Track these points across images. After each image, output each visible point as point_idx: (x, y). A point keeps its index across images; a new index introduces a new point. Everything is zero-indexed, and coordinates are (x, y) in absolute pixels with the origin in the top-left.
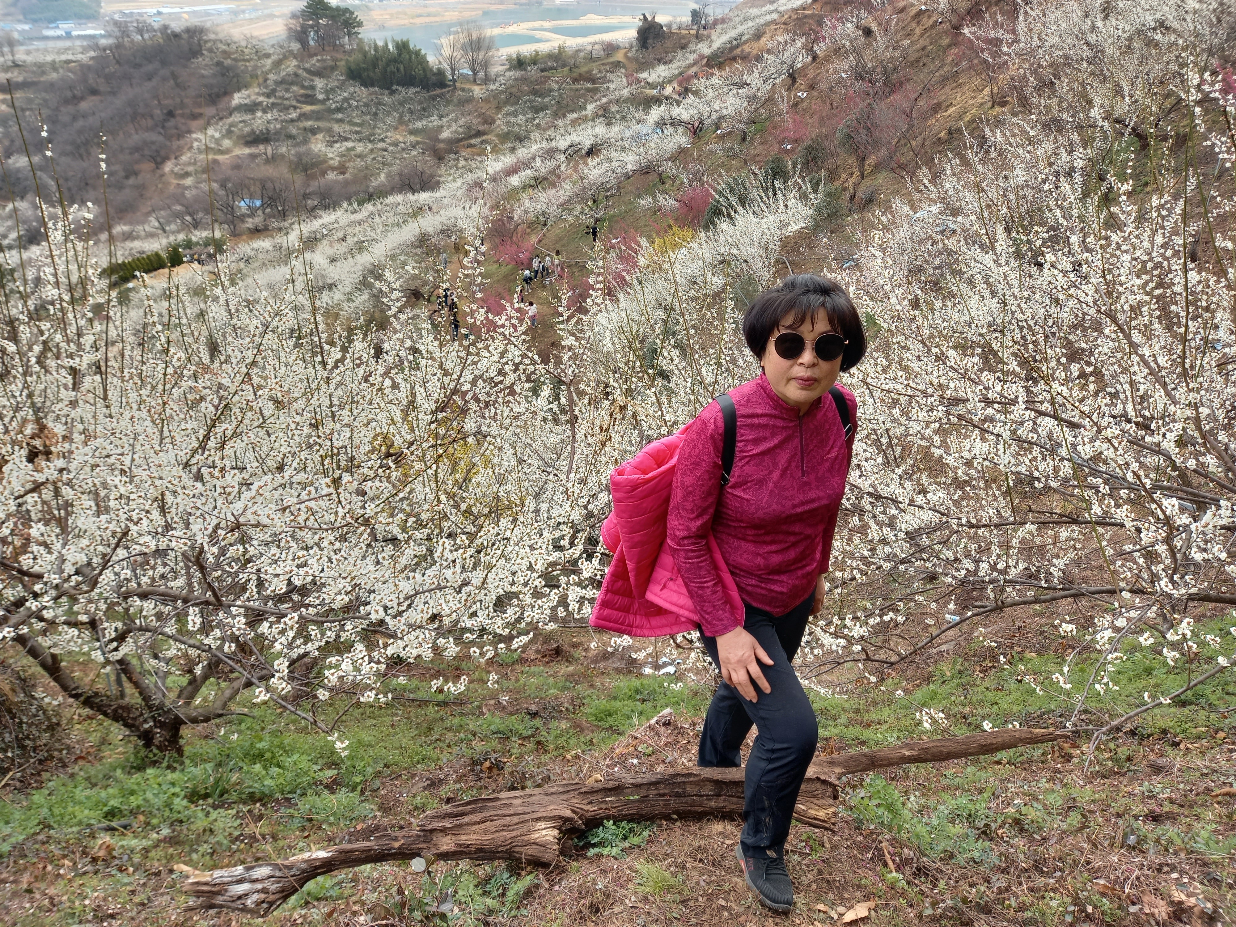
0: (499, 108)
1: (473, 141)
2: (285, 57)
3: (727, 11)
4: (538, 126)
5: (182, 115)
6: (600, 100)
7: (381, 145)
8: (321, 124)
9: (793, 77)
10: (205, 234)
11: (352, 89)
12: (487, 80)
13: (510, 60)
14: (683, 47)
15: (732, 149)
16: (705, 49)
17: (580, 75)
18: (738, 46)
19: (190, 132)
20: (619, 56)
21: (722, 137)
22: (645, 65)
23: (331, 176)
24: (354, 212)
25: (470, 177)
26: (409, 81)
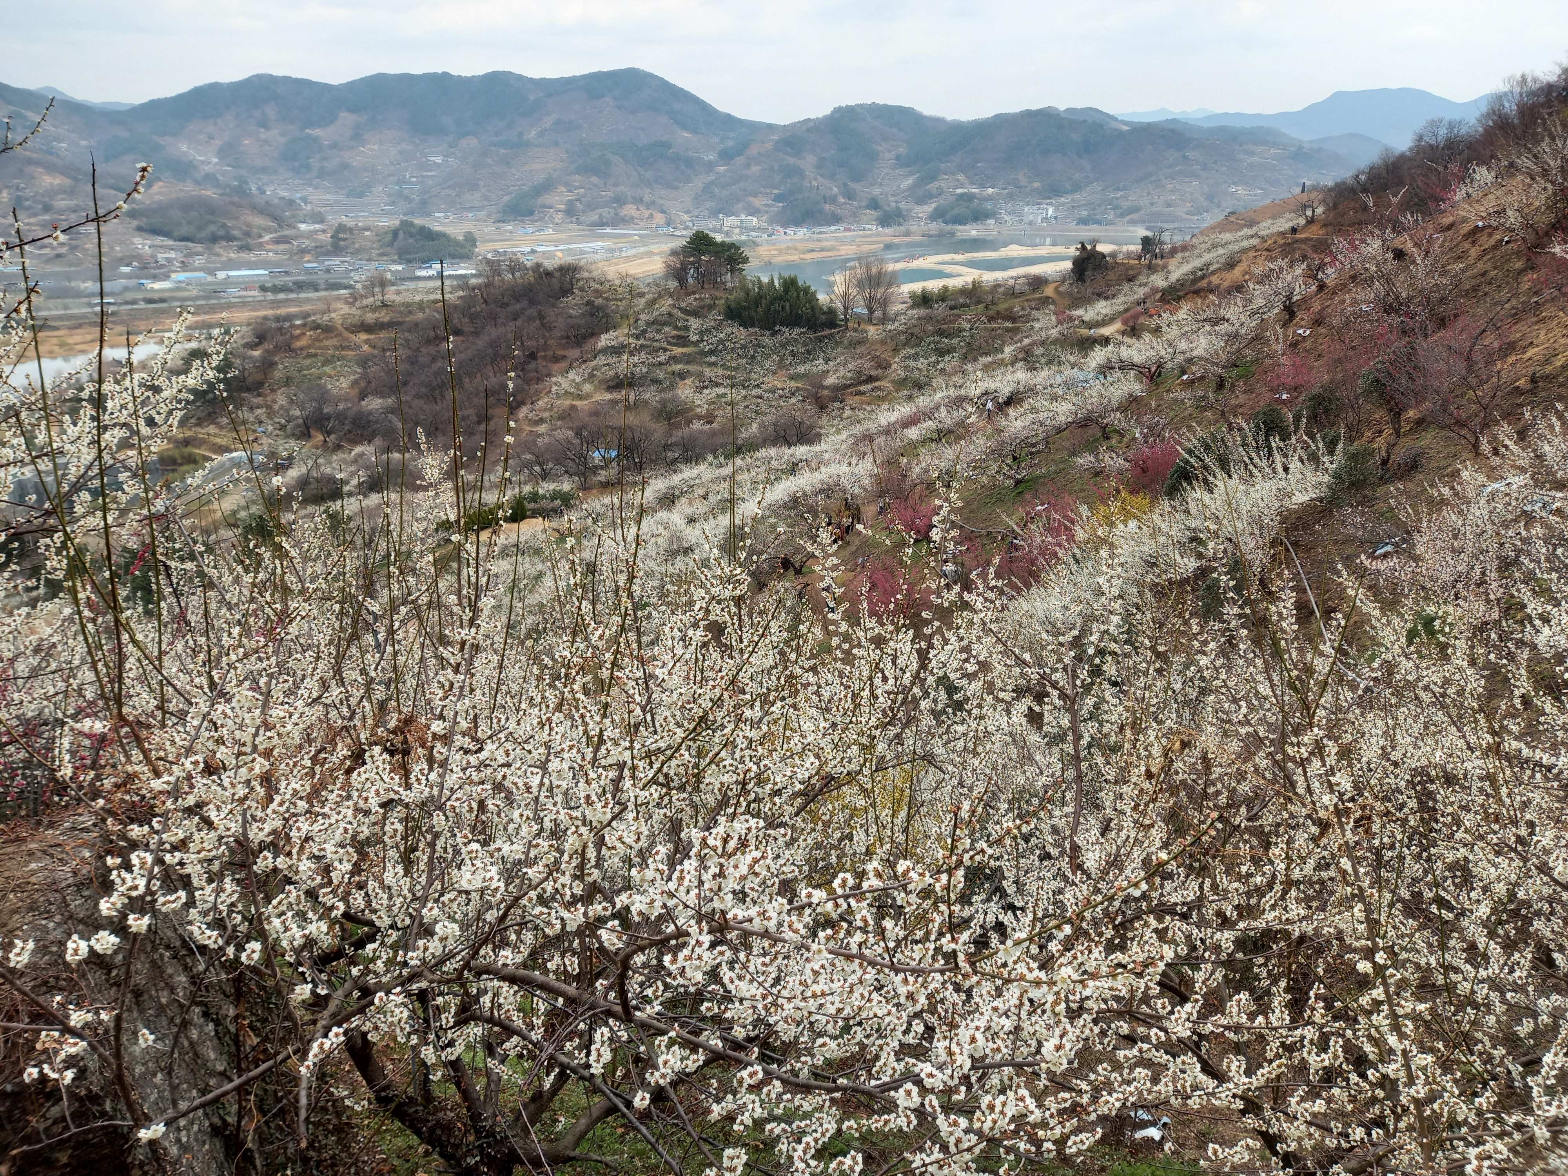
0: (896, 350)
1: (862, 388)
2: (660, 296)
3: (1188, 238)
4: (942, 371)
5: (544, 358)
6: (1021, 341)
7: (756, 392)
8: (690, 368)
9: (1290, 311)
10: (552, 486)
11: (729, 330)
12: (885, 319)
13: (913, 296)
14: (1130, 280)
15: (1204, 397)
16: (1159, 281)
17: (998, 313)
18: (1203, 277)
19: (550, 375)
20: (1049, 291)
21: (1192, 382)
22: (1078, 301)
23: (697, 425)
24: (721, 466)
25: (857, 429)
26: (794, 321)
